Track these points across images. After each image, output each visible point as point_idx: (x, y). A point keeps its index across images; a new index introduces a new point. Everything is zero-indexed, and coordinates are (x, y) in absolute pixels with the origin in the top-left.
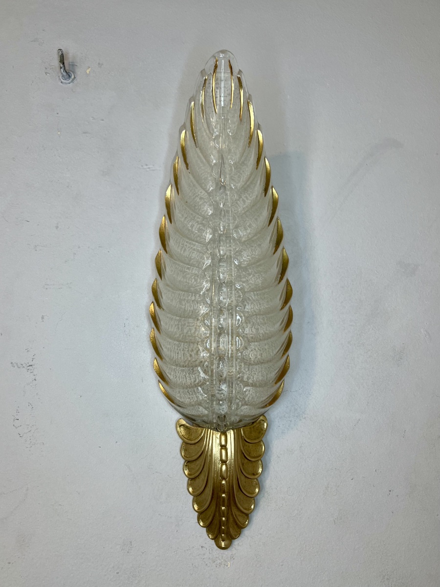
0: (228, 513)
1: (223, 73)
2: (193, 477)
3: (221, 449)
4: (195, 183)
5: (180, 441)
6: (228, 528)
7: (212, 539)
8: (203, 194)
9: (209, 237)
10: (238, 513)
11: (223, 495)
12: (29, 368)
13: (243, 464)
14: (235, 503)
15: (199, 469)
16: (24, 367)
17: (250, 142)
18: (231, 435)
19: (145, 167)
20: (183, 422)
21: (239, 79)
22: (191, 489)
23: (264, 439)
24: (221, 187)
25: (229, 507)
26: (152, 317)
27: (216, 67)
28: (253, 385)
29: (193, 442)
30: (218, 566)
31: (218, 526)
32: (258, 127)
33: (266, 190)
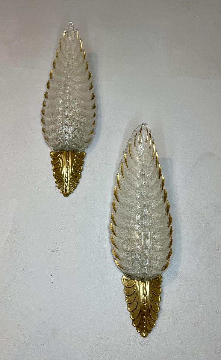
0: (146, 320)
1: (144, 132)
2: (129, 303)
3: (144, 289)
4: (131, 173)
5: (124, 286)
6: (146, 327)
7: (139, 332)
8: (136, 179)
9: (138, 196)
10: (151, 320)
11: (145, 311)
12: (56, 252)
13: (153, 297)
14: (150, 315)
15: (134, 298)
16: (54, 251)
17: (153, 158)
18: (148, 283)
19: (104, 163)
20: (125, 277)
21: (150, 134)
22: (129, 309)
23: (160, 286)
24: (143, 176)
25: (147, 316)
26: (112, 229)
27: (141, 130)
28: (158, 261)
29: (130, 286)
30: (142, 345)
31: (142, 326)
33: (160, 176)
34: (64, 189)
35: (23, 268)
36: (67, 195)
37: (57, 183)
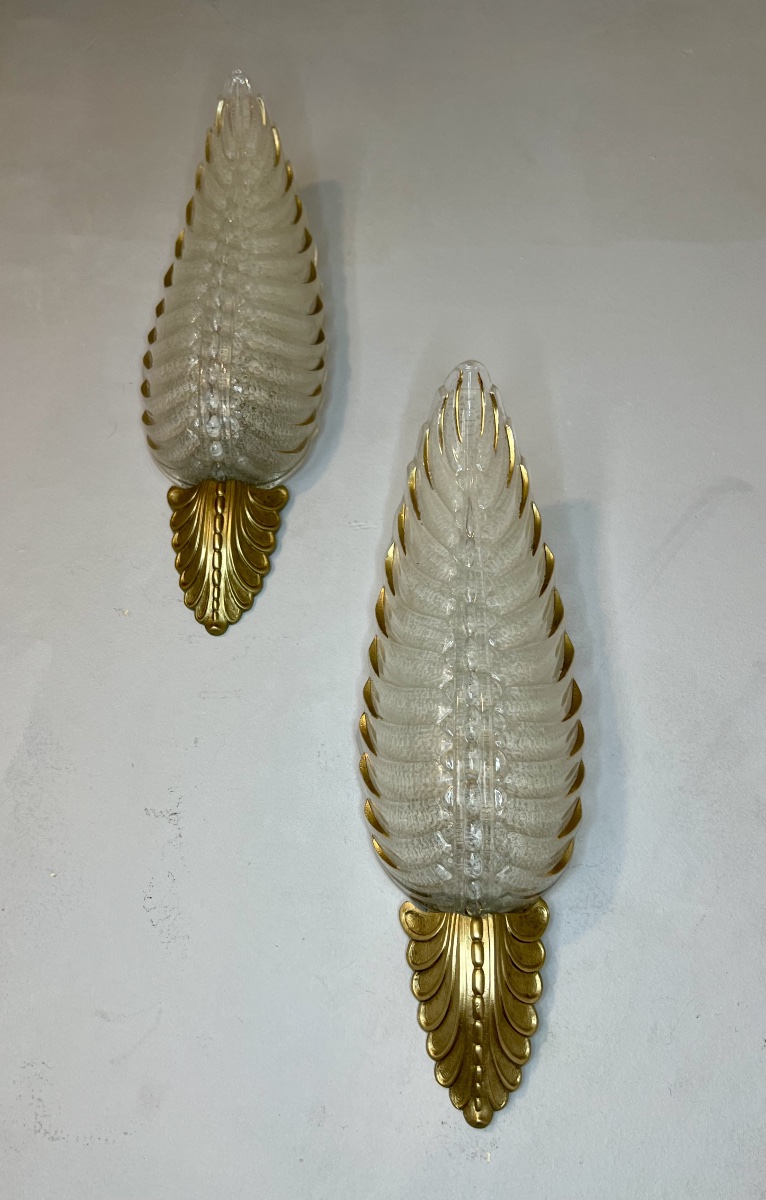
0: (485, 1059)
1: (470, 389)
2: (424, 998)
3: (473, 943)
4: (430, 536)
5: (405, 940)
6: (486, 1088)
7: (460, 1109)
8: (443, 551)
9: (449, 607)
10: (503, 1061)
11: (478, 1024)
12: (172, 817)
13: (509, 975)
14: (497, 1040)
15: (437, 981)
16: (164, 816)
17: (509, 482)
18: (489, 922)
19: (354, 524)
20: (411, 906)
21: (493, 397)
22: (423, 1020)
24: (467, 540)
25: (486, 1047)
26: (363, 735)
27: (460, 382)
28: (523, 833)
29: (427, 937)
30: (470, 1158)
31: (470, 1083)
32: (521, 461)
33: (534, 547)
34: (210, 607)
35: (52, 872)
36: (217, 628)
37: (185, 591)
